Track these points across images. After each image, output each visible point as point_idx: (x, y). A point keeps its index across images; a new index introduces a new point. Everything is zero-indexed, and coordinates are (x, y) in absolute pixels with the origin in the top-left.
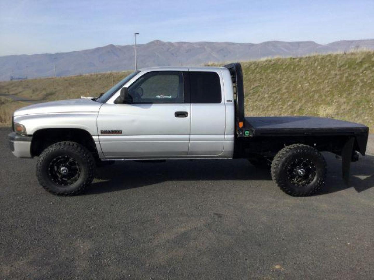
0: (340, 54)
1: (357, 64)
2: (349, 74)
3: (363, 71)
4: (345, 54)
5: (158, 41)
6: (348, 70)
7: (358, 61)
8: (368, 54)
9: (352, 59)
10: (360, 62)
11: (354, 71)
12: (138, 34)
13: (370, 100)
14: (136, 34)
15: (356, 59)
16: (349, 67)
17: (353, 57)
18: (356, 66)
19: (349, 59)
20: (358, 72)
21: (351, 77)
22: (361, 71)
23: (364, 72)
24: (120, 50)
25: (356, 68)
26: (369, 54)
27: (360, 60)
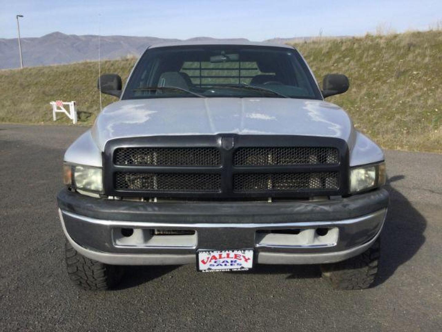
0: (299, 44)
1: (324, 55)
2: (317, 68)
3: (334, 63)
4: (306, 43)
5: (57, 33)
6: (315, 63)
7: (325, 50)
8: (334, 42)
9: (316, 49)
10: (328, 53)
11: (322, 64)
12: (22, 16)
13: (355, 100)
14: (18, 17)
15: (321, 49)
16: (314, 60)
17: (316, 46)
18: (323, 58)
19: (312, 49)
20: (327, 66)
21: (321, 71)
22: (331, 63)
23: (335, 65)
24: (5, 45)
25: (323, 60)
26: (336, 42)
27: (327, 50)
